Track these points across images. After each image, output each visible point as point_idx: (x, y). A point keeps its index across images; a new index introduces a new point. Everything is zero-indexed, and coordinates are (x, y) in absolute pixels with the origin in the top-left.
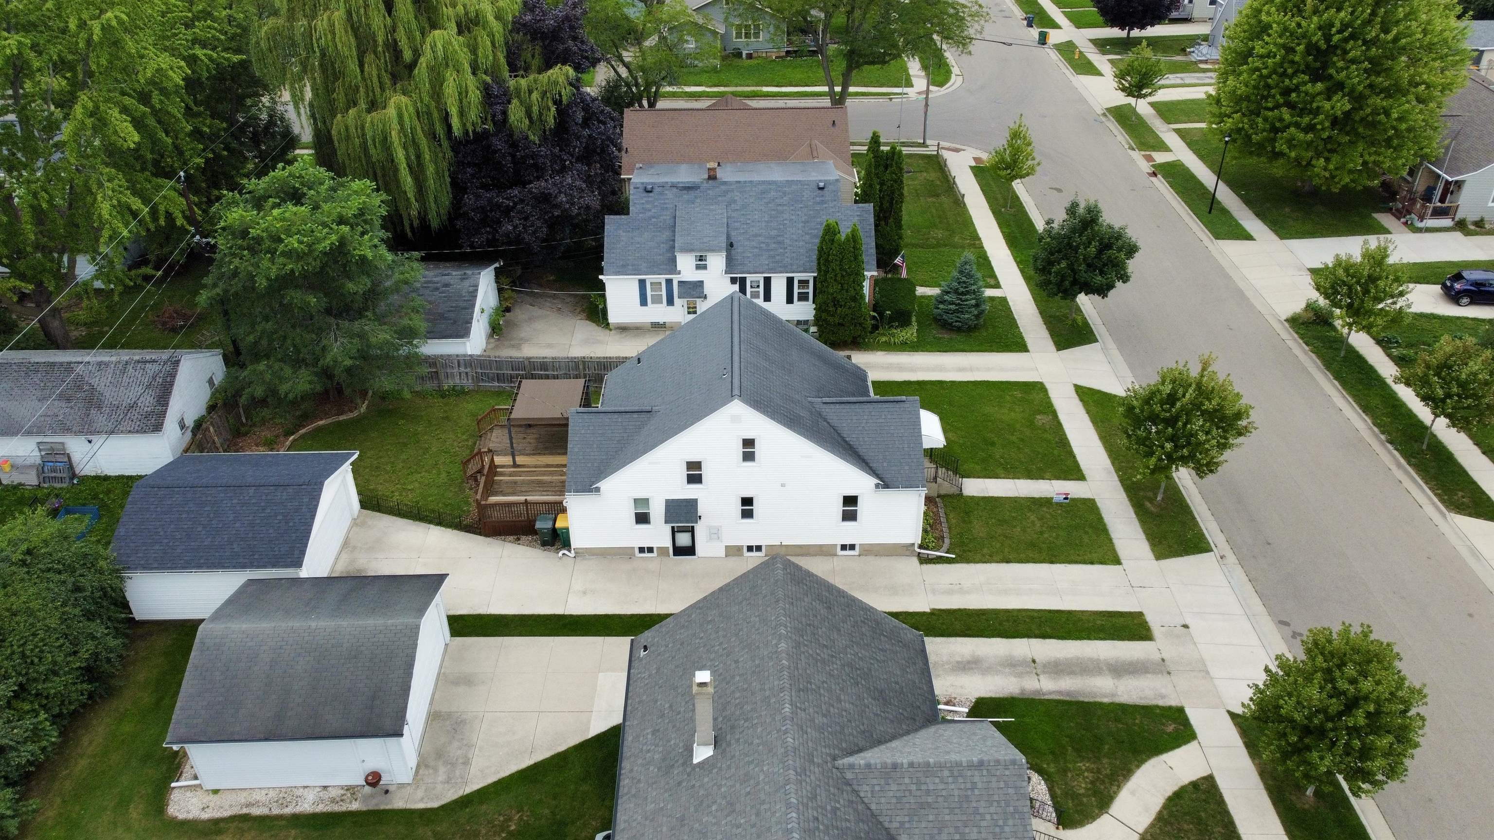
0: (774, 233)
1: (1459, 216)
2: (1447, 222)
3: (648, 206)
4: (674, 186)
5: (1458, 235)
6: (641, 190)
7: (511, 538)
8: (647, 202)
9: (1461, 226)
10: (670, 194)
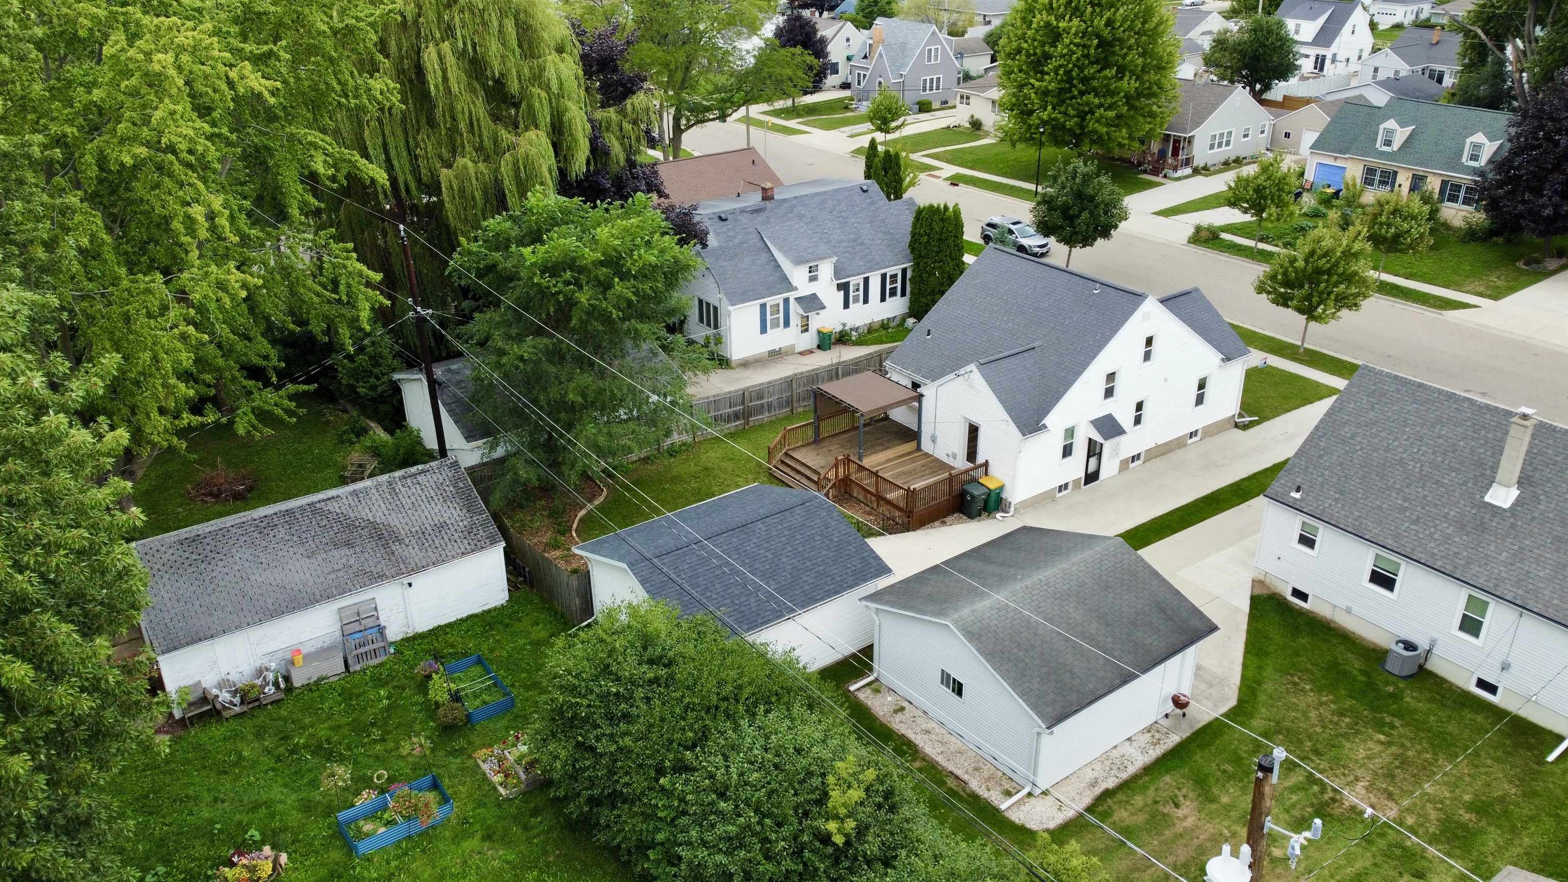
0: (852, 236)
1: (1195, 164)
2: (1188, 171)
3: (732, 233)
4: (743, 211)
5: (1199, 178)
6: (716, 220)
7: (937, 523)
8: (729, 230)
9: (1196, 171)
10: (745, 219)
